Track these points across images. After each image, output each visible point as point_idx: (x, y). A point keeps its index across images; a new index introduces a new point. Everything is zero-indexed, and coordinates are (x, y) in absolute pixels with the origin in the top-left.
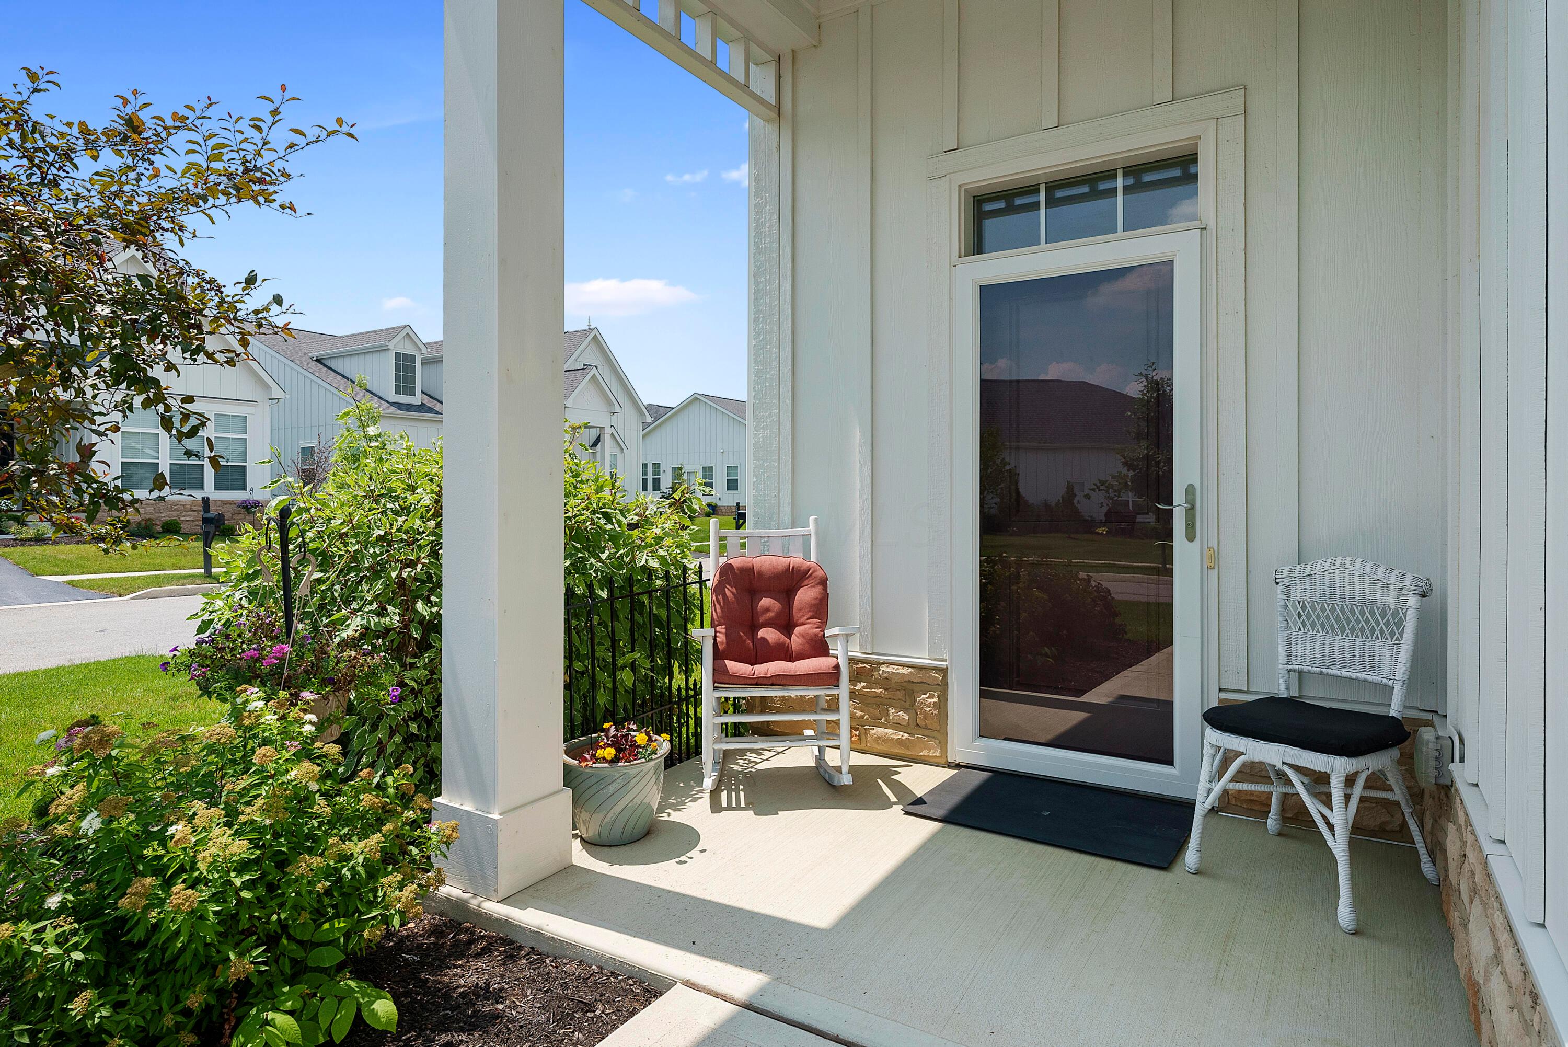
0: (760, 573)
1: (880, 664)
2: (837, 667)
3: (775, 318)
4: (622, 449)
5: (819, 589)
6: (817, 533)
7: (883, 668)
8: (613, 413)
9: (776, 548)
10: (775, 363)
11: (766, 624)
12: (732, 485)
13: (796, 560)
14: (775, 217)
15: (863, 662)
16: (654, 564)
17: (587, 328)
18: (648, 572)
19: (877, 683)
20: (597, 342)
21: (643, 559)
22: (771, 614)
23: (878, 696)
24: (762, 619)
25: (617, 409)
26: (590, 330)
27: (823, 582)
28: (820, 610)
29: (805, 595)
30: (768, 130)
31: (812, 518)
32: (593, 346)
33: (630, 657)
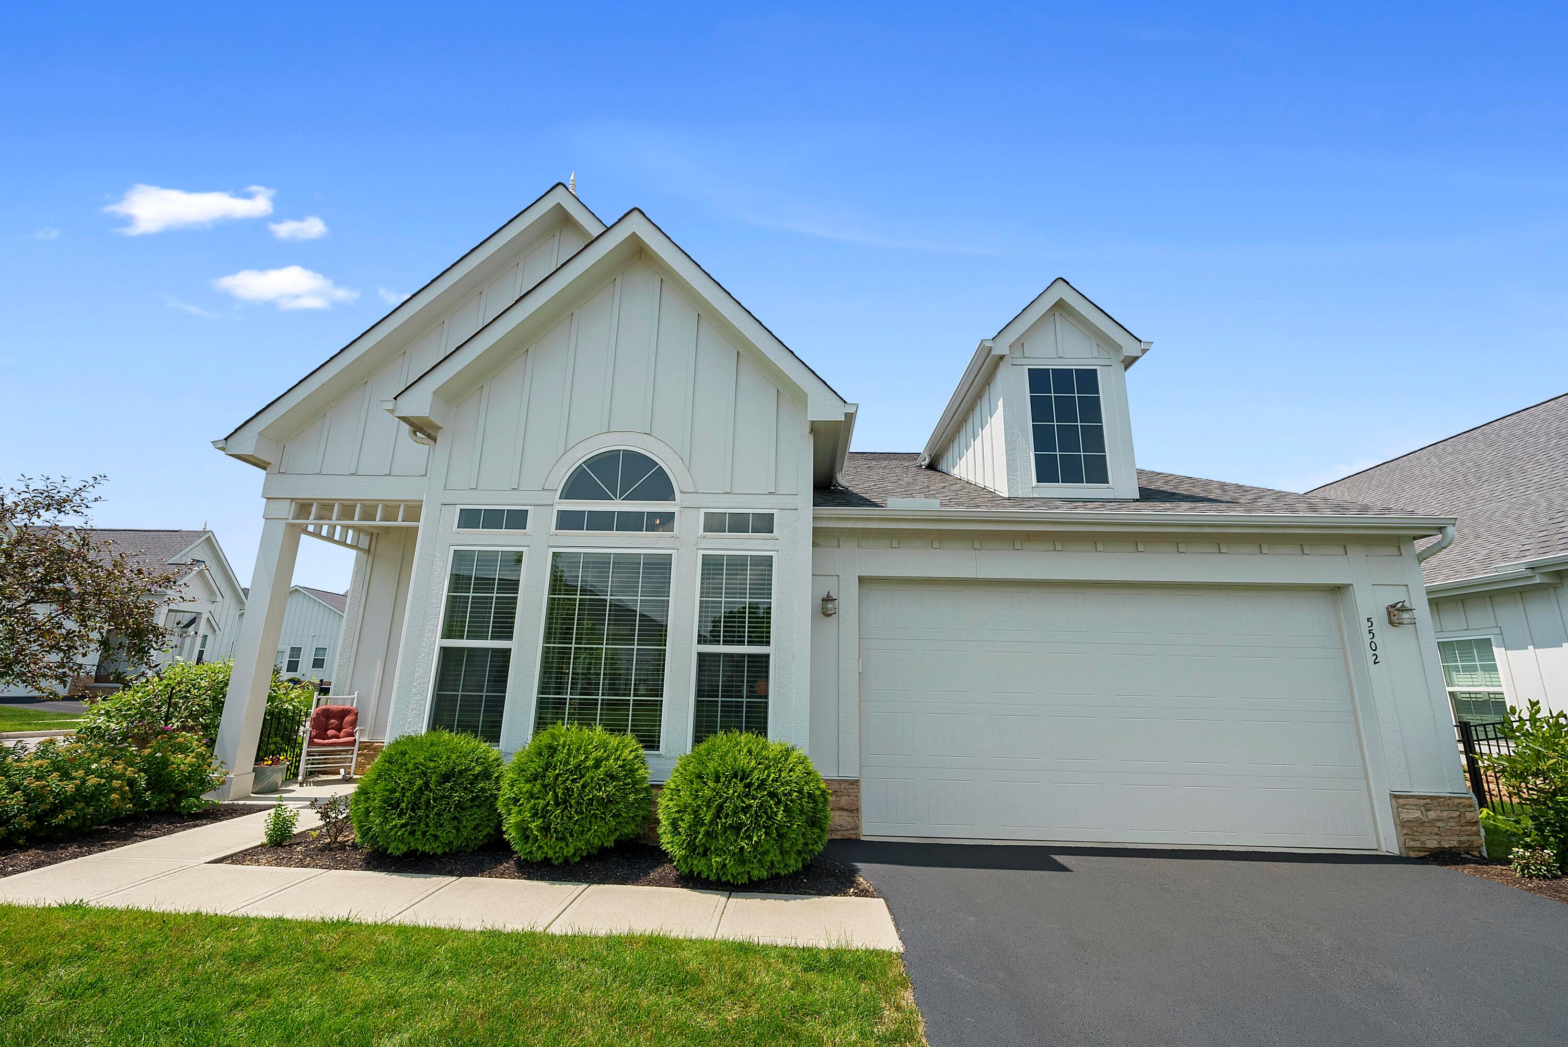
0: (332, 711)
1: (374, 743)
2: (355, 740)
3: (355, 621)
4: (215, 631)
5: (355, 716)
6: (358, 698)
7: (375, 744)
8: (214, 602)
9: (340, 703)
10: (352, 637)
11: (332, 729)
12: (318, 663)
13: (347, 706)
14: (361, 586)
15: (368, 742)
16: (291, 708)
17: (203, 530)
18: (287, 710)
19: (372, 750)
20: (210, 542)
21: (286, 706)
22: (334, 725)
23: (372, 754)
24: (330, 727)
25: (219, 598)
26: (205, 532)
27: (357, 714)
28: (354, 724)
29: (348, 719)
30: (364, 556)
31: (356, 692)
32: (205, 546)
33: (274, 739)
